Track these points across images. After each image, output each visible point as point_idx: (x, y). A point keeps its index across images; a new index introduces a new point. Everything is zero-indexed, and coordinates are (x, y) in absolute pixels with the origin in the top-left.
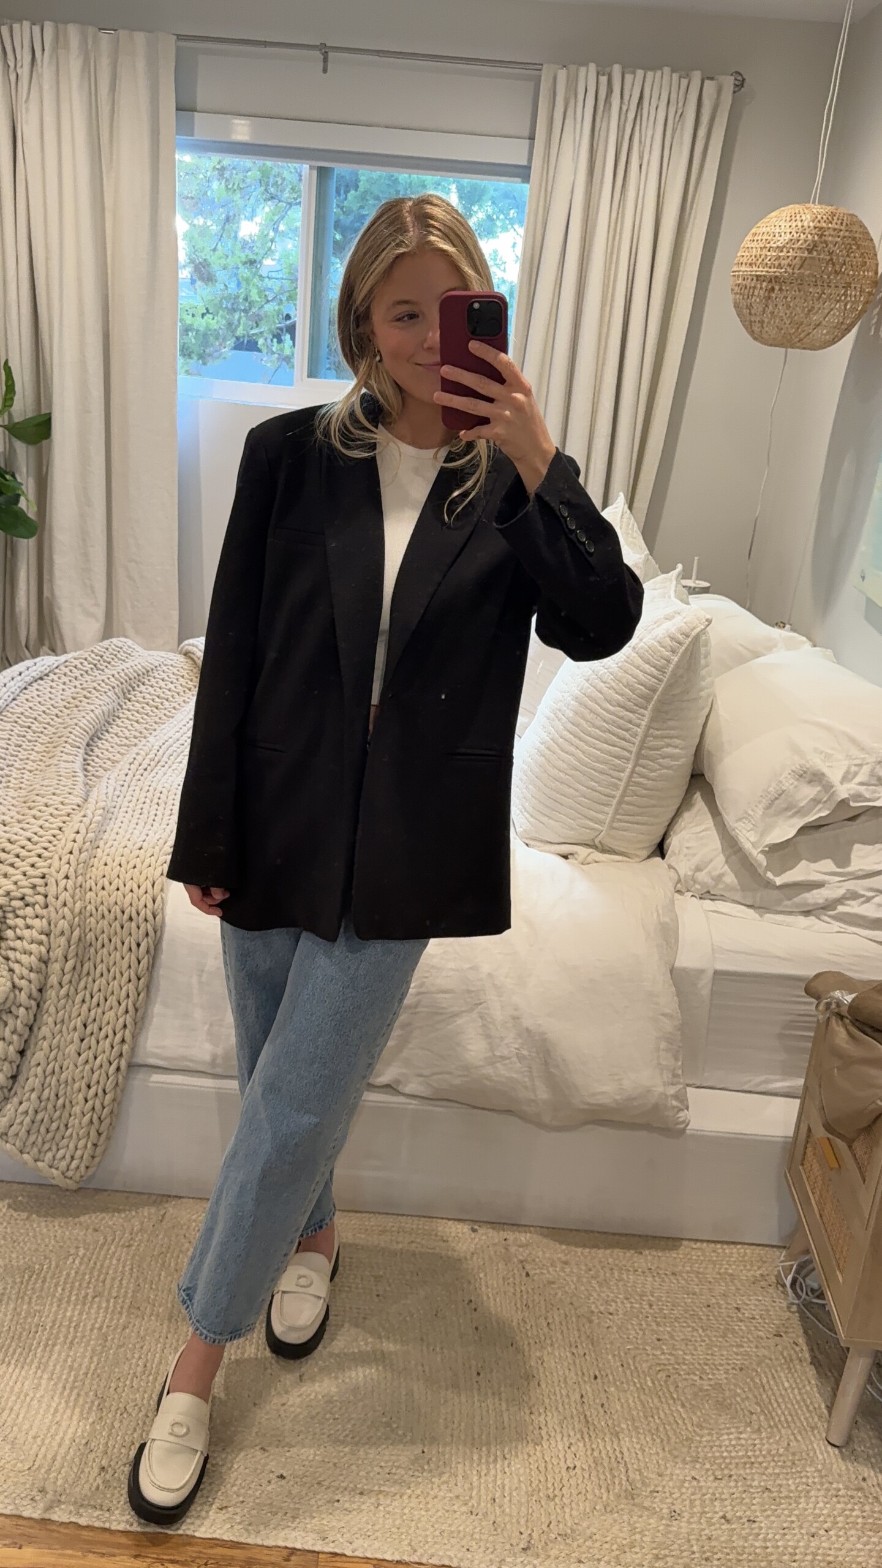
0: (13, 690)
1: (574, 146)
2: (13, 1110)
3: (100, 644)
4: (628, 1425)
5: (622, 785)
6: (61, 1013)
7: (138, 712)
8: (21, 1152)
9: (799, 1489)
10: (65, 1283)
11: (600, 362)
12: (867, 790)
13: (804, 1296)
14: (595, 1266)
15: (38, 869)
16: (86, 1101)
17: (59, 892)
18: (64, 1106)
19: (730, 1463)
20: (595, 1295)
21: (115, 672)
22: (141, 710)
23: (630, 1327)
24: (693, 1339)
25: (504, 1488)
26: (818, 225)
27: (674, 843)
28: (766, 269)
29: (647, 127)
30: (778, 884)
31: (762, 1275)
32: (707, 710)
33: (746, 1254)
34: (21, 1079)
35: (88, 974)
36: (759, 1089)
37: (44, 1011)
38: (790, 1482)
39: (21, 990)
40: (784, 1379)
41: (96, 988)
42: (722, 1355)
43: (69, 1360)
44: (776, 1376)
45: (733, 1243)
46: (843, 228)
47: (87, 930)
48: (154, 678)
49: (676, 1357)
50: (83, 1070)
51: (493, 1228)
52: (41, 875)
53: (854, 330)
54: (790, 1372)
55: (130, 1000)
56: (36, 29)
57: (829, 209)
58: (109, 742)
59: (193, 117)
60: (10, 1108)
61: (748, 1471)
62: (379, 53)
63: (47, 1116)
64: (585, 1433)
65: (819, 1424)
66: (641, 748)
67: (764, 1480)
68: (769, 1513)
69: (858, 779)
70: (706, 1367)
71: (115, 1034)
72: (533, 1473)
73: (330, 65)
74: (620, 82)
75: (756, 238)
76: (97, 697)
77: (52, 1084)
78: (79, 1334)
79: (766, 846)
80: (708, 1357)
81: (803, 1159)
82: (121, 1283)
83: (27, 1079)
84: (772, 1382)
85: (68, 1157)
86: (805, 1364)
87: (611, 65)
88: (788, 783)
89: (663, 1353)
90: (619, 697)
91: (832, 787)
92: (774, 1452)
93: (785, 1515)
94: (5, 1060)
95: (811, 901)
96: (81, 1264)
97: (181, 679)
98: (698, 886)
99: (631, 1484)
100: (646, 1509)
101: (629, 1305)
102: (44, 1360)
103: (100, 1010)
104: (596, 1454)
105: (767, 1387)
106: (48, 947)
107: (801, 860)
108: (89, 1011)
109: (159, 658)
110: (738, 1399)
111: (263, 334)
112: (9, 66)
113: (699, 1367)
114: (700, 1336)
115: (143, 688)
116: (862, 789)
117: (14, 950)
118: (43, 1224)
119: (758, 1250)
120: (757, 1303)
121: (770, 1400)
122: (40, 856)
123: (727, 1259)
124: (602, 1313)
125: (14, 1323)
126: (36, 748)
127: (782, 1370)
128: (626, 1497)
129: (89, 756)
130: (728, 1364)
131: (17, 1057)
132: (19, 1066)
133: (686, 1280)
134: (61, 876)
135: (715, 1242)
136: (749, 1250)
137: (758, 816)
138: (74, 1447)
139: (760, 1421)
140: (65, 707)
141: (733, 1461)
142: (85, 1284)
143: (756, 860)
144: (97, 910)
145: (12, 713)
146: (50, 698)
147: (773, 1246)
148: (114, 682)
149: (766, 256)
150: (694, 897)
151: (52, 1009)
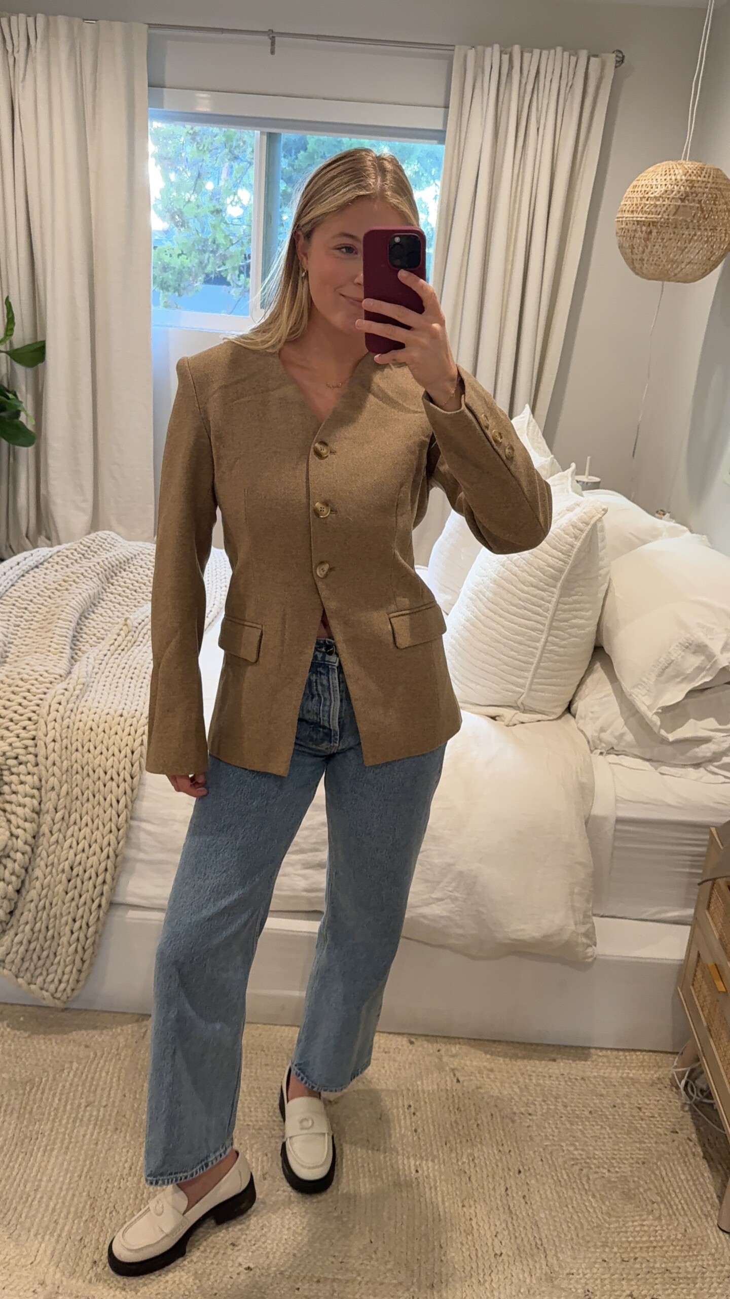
0: (11, 577)
1: (482, 113)
2: (9, 940)
3: (88, 536)
4: (545, 1214)
5: (538, 653)
6: (51, 857)
7: (119, 595)
8: (17, 977)
9: (696, 1270)
10: (61, 1094)
11: (506, 293)
13: (695, 1096)
14: (515, 1073)
15: (30, 731)
16: (72, 933)
17: (49, 753)
18: (53, 937)
19: (635, 1248)
20: (516, 1098)
21: (100, 560)
22: (123, 594)
23: (547, 1125)
24: (601, 1136)
25: (441, 1275)
26: (689, 178)
27: (580, 706)
28: (645, 216)
29: (543, 97)
30: (671, 739)
31: (658, 1078)
32: (606, 586)
33: (644, 1059)
34: (17, 913)
35: (75, 823)
36: (656, 917)
37: (38, 855)
38: (688, 1264)
39: (17, 838)
40: (681, 1172)
41: (81, 836)
42: (627, 1151)
43: (66, 1163)
44: (673, 1169)
45: (633, 1050)
46: (710, 180)
47: (74, 785)
48: (134, 565)
49: (588, 1153)
50: (70, 906)
51: (428, 1041)
52: (32, 737)
53: (720, 267)
54: (686, 1165)
55: (111, 848)
56: (31, 20)
57: (697, 164)
58: (95, 621)
59: (163, 92)
60: (7, 939)
61: (651, 1254)
62: (318, 37)
63: (38, 946)
64: (509, 1223)
65: (712, 1212)
66: (553, 620)
67: (665, 1263)
68: (670, 1291)
70: (613, 1161)
71: (97, 876)
72: (465, 1260)
73: (276, 48)
74: (519, 59)
75: (636, 190)
76: (84, 583)
77: (43, 918)
78: (73, 1140)
79: (659, 708)
80: (615, 1152)
81: (694, 980)
82: (110, 1094)
83: (22, 914)
84: (670, 1175)
85: (56, 981)
86: (698, 1159)
87: (512, 45)
88: (677, 654)
89: (576, 1149)
90: (532, 579)
91: (714, 656)
92: (673, 1237)
93: (684, 1294)
94: (5, 898)
95: (701, 755)
96: (74, 1076)
98: (603, 745)
99: (550, 1269)
100: (563, 1290)
101: (545, 1107)
102: (43, 1164)
103: (84, 855)
104: (519, 1241)
105: (666, 1179)
106: (39, 800)
107: (689, 719)
108: (76, 855)
109: (138, 548)
110: (641, 1190)
112: (8, 52)
113: (607, 1161)
114: (608, 1134)
115: (124, 574)
117: (11, 803)
118: (42, 1041)
119: (654, 1056)
120: (656, 1103)
121: (669, 1191)
122: (30, 719)
123: (629, 1064)
124: (522, 1114)
125: (17, 1131)
126: (32, 627)
127: (679, 1163)
128: (546, 1280)
129: (79, 633)
130: (632, 1158)
131: (14, 896)
132: (16, 903)
133: (594, 1085)
134: (49, 739)
135: (618, 1050)
136: (647, 1056)
137: (651, 683)
138: (70, 1243)
139: (660, 1209)
140: (56, 589)
141: (638, 1246)
142: (78, 1094)
143: (652, 721)
144: (83, 769)
145: (11, 597)
146: (44, 582)
147: (667, 1053)
148: (99, 569)
149: (645, 205)
150: (601, 753)
151: (44, 854)
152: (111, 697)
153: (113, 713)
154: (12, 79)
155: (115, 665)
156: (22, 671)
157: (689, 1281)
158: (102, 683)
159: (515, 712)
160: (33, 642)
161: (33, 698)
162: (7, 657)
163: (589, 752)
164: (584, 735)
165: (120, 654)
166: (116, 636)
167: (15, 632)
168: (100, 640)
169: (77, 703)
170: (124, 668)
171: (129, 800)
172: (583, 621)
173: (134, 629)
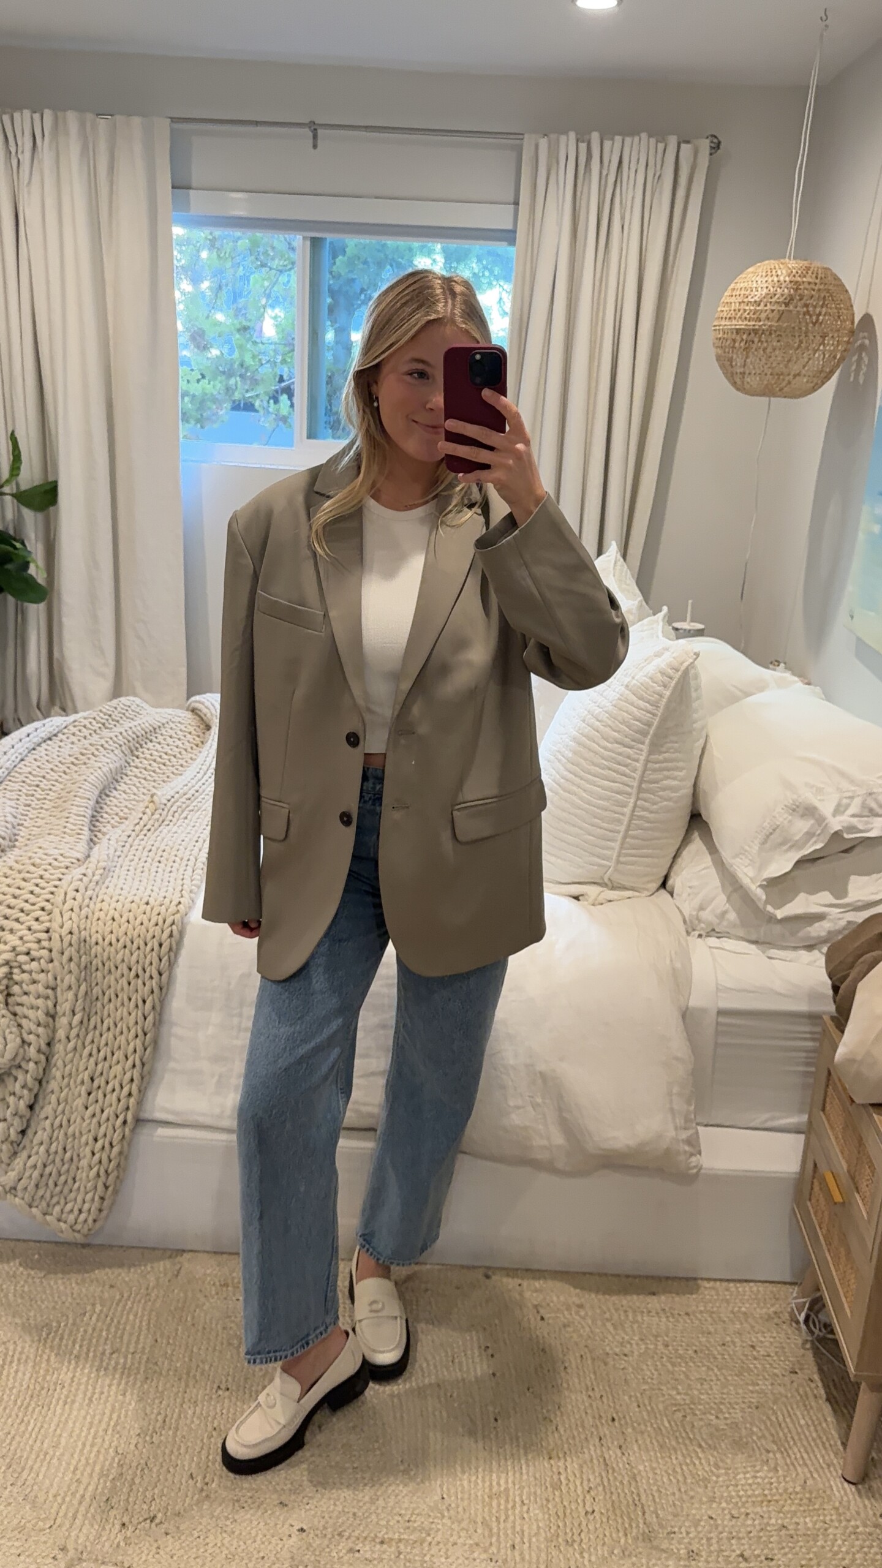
0: (20, 751)
1: (558, 209)
2: (21, 1164)
3: (109, 703)
4: (645, 1466)
5: (626, 820)
6: (68, 1068)
7: (145, 769)
8: (30, 1206)
9: (817, 1526)
10: (83, 1340)
11: (590, 416)
12: (860, 821)
13: (817, 1332)
14: (609, 1309)
15: (43, 923)
16: (93, 1154)
17: (65, 947)
18: (72, 1159)
19: (747, 1502)
20: (610, 1338)
21: (123, 730)
22: (149, 767)
23: (645, 1367)
24: (708, 1379)
25: (523, 1535)
26: (793, 279)
27: (675, 881)
28: (745, 323)
29: (627, 189)
30: (779, 917)
31: (776, 1313)
32: (702, 742)
33: (758, 1291)
34: (30, 1132)
35: (95, 1027)
36: (769, 1124)
37: (52, 1065)
38: (808, 1520)
39: (29, 1044)
40: (800, 1417)
41: (103, 1042)
42: (738, 1394)
43: (89, 1417)
44: (792, 1413)
45: (746, 1281)
46: (817, 281)
47: (93, 984)
48: (162, 735)
49: (692, 1397)
50: (90, 1123)
51: (508, 1275)
52: (45, 929)
53: (834, 378)
54: (806, 1409)
55: (137, 1055)
56: (37, 116)
57: (806, 263)
58: (117, 799)
59: (188, 195)
60: (18, 1163)
61: (765, 1509)
62: (367, 128)
63: (55, 1170)
64: (604, 1477)
65: (835, 1461)
66: (642, 781)
67: (781, 1518)
68: (787, 1550)
69: (850, 811)
70: (722, 1407)
71: (122, 1087)
72: (552, 1519)
73: (319, 142)
74: (599, 147)
75: (734, 294)
76: (104, 756)
77: (60, 1138)
79: (764, 880)
80: (724, 1396)
81: (811, 1194)
82: (138, 1339)
83: (36, 1133)
84: (788, 1420)
85: (76, 1212)
86: (820, 1402)
87: (590, 133)
88: (782, 818)
89: (679, 1393)
90: (616, 734)
91: (825, 820)
92: (791, 1490)
93: (803, 1553)
94: (16, 1114)
95: (813, 935)
96: (98, 1320)
97: (189, 736)
98: (703, 925)
99: (648, 1527)
100: (663, 1550)
101: (643, 1347)
102: (63, 1419)
103: (107, 1064)
104: (614, 1497)
105: (783, 1425)
106: (54, 1001)
107: (799, 893)
108: (96, 1064)
109: (166, 716)
110: (755, 1438)
111: (259, 395)
112: (10, 152)
113: (715, 1406)
114: (716, 1375)
115: (150, 745)
116: (855, 821)
117: (22, 1005)
118: (60, 1282)
119: (770, 1287)
120: (772, 1340)
121: (786, 1437)
122: (43, 909)
123: (740, 1297)
124: (617, 1355)
125: (33, 1381)
126: (44, 806)
127: (798, 1407)
128: (644, 1540)
129: (98, 812)
130: (744, 1402)
131: (28, 1113)
132: (28, 1121)
133: (700, 1320)
134: (64, 932)
135: (728, 1280)
136: (761, 1288)
137: (755, 852)
138: (95, 1504)
139: (776, 1459)
140: (73, 763)
141: (750, 1500)
142: (102, 1341)
143: (756, 895)
144: (104, 965)
145: (20, 773)
146: (58, 756)
147: (785, 1283)
148: (121, 740)
149: (745, 310)
150: (700, 936)
151: (60, 1063)
152: (136, 883)
153: (138, 901)
154: (16, 183)
155: (140, 848)
156: (34, 855)
157: (809, 1539)
158: (125, 868)
159: (601, 889)
160: (47, 823)
161: (46, 885)
162: (16, 840)
163: (684, 933)
164: (681, 912)
165: (145, 835)
166: (141, 815)
167: (25, 813)
168: (124, 821)
169: (97, 890)
170: (150, 851)
171: (157, 1001)
172: (675, 783)
173: (163, 806)
